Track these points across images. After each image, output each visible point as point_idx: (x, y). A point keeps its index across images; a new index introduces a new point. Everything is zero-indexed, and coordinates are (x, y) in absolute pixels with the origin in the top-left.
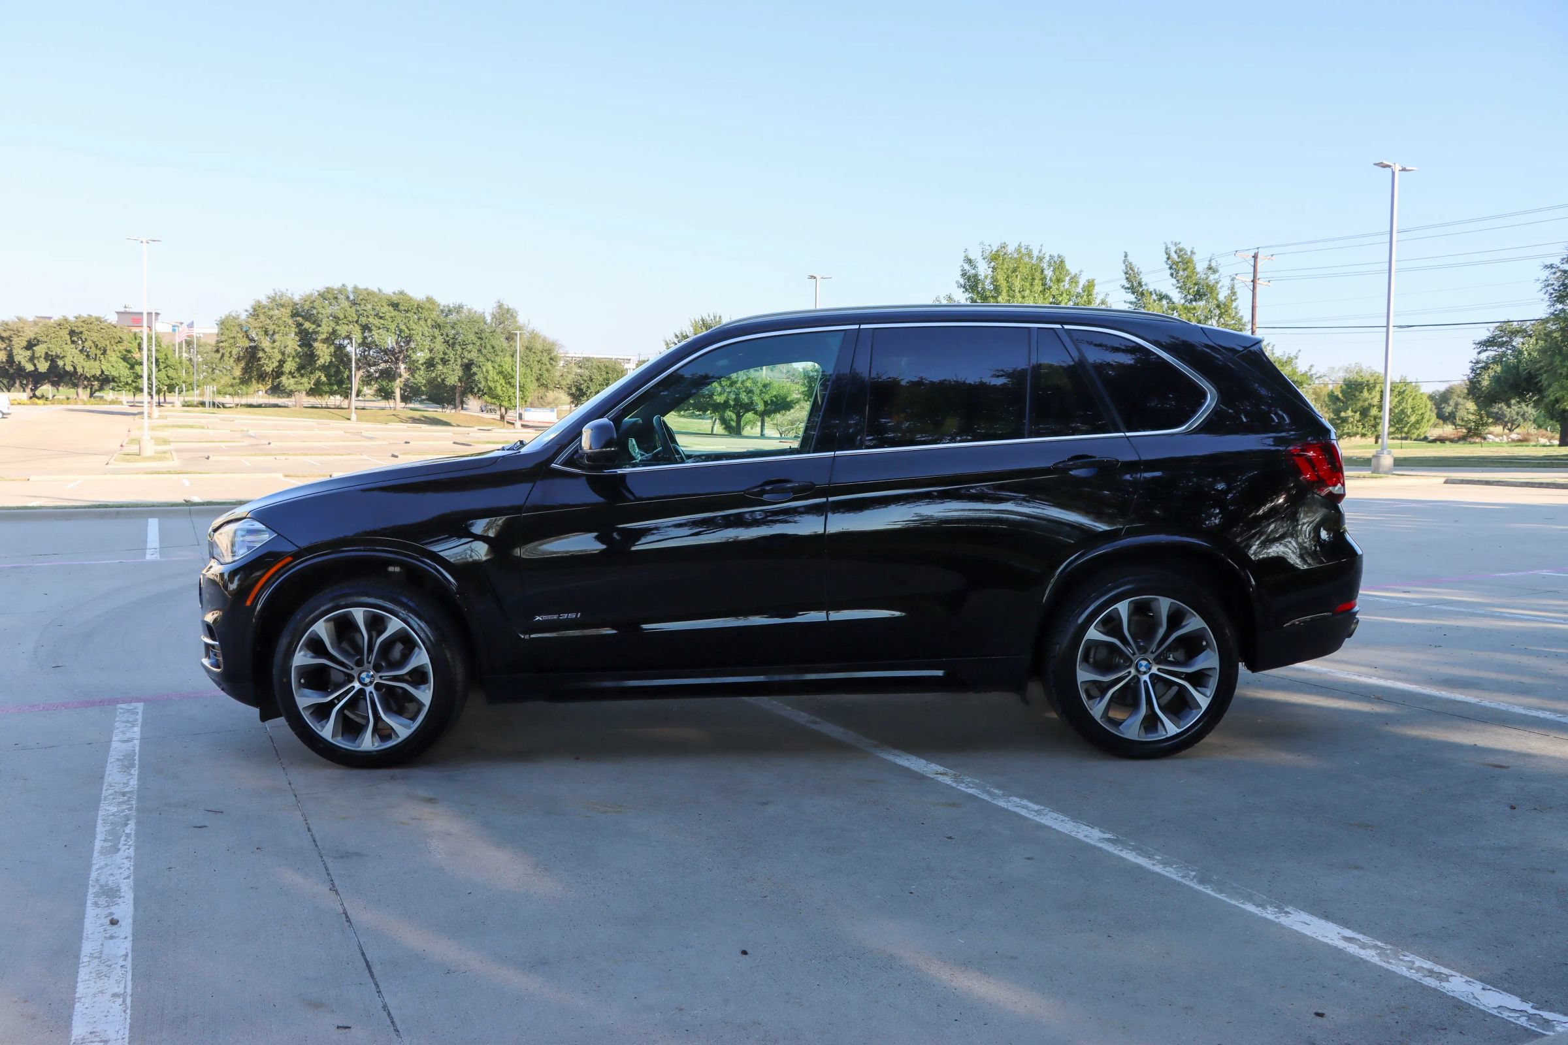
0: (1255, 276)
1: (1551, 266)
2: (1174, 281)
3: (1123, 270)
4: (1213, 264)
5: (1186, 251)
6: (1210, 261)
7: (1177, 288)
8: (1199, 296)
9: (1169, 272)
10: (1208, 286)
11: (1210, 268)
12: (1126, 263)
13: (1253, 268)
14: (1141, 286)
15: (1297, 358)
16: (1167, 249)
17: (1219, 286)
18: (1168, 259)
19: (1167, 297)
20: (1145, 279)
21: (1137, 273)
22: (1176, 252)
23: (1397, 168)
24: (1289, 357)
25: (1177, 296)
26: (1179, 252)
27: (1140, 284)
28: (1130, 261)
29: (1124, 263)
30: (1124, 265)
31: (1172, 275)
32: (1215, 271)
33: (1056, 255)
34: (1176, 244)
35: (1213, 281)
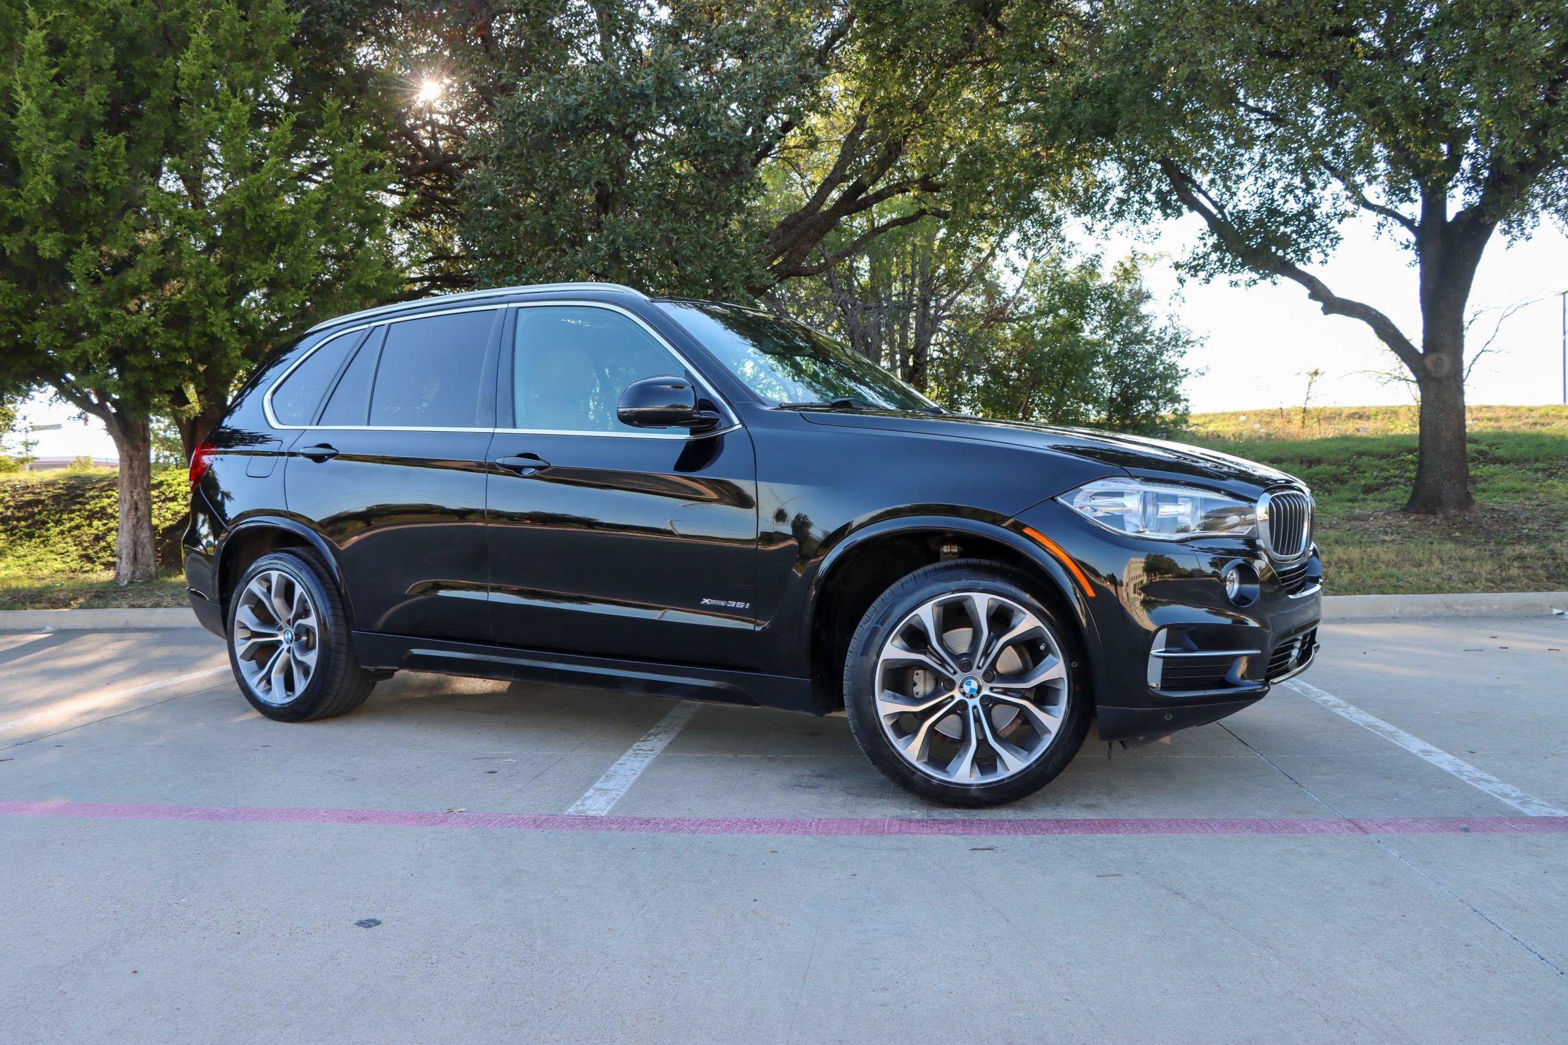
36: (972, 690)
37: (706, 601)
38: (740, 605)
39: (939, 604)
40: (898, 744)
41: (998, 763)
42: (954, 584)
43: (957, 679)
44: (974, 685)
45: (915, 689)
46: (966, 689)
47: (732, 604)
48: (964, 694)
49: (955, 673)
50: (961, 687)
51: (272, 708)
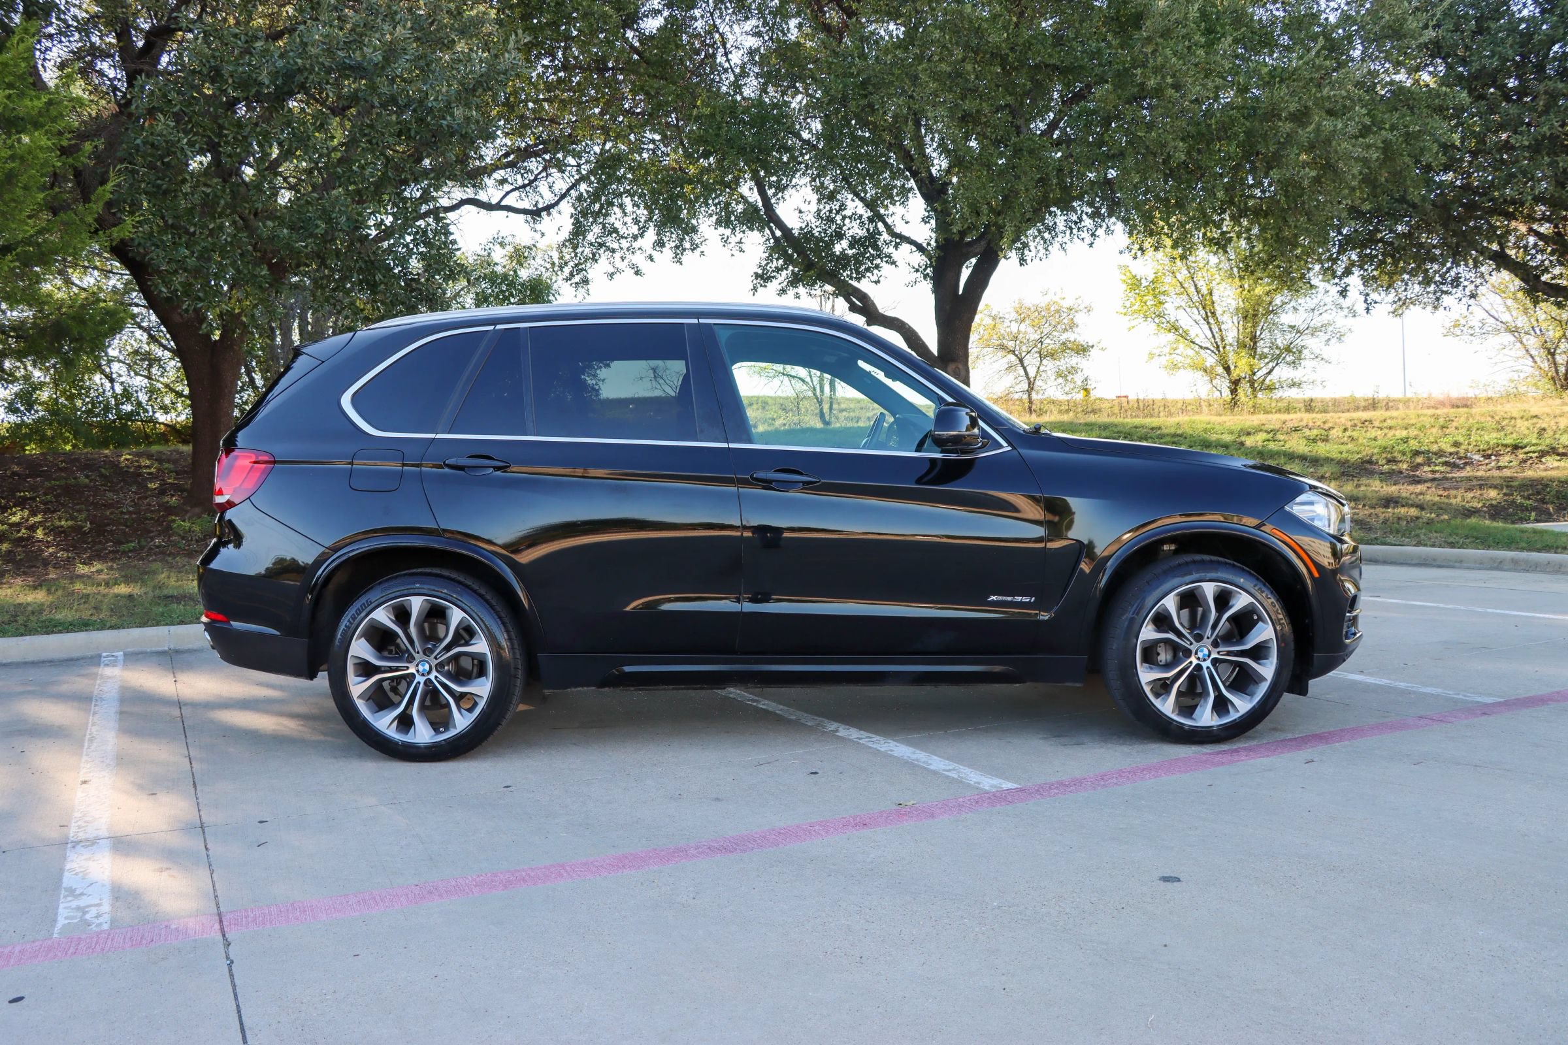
36: (1204, 655)
37: (994, 598)
38: (1026, 599)
39: (1178, 594)
40: (1157, 703)
41: (1230, 708)
42: (1188, 578)
43: (1193, 648)
44: (1206, 651)
45: (1159, 658)
46: (1200, 655)
47: (1019, 599)
48: (1198, 659)
49: (1191, 644)
50: (1196, 653)
51: (419, 747)
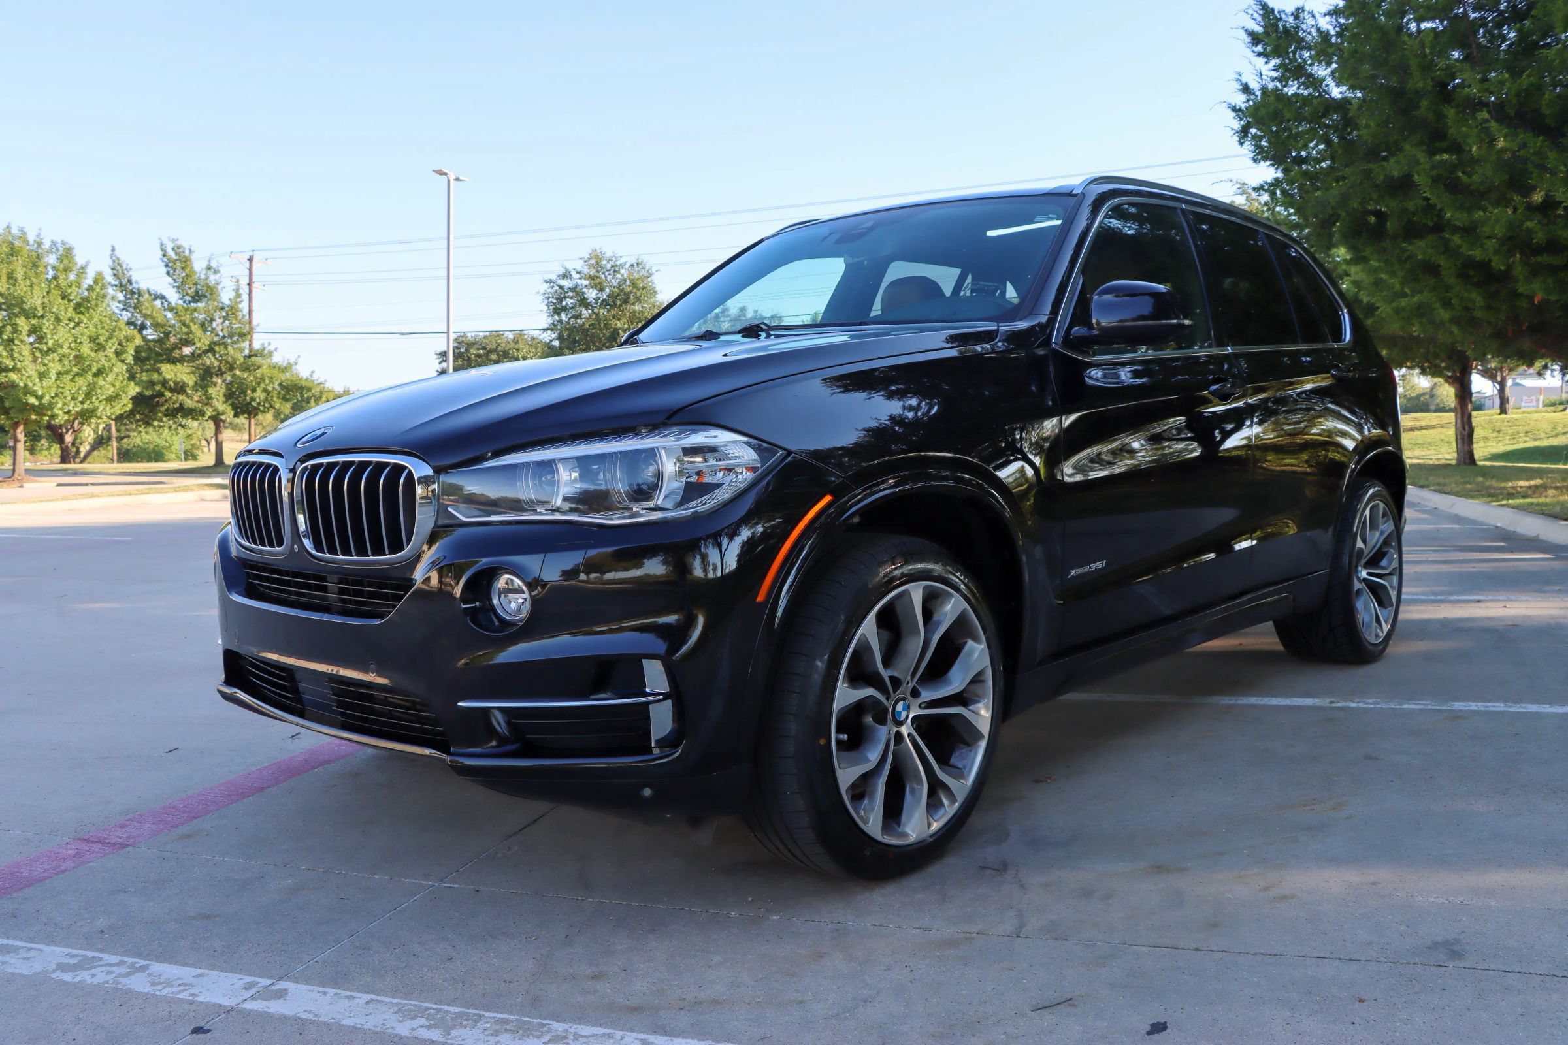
0: (250, 279)
1: (551, 281)
2: (170, 280)
3: (110, 266)
4: (214, 264)
5: (184, 248)
6: (209, 261)
7: (174, 287)
8: (197, 298)
9: (164, 270)
10: (208, 287)
11: (209, 268)
12: (114, 258)
13: (248, 271)
14: (131, 284)
15: (296, 364)
16: (162, 244)
17: (220, 287)
18: (164, 255)
19: (163, 297)
20: (135, 277)
21: (126, 269)
22: (173, 249)
23: (452, 177)
24: (289, 363)
25: (173, 297)
26: (177, 249)
27: (130, 281)
28: (118, 256)
29: (111, 258)
30: (111, 260)
31: (168, 273)
32: (216, 272)
33: (59, 241)
34: (174, 240)
35: (213, 282)
